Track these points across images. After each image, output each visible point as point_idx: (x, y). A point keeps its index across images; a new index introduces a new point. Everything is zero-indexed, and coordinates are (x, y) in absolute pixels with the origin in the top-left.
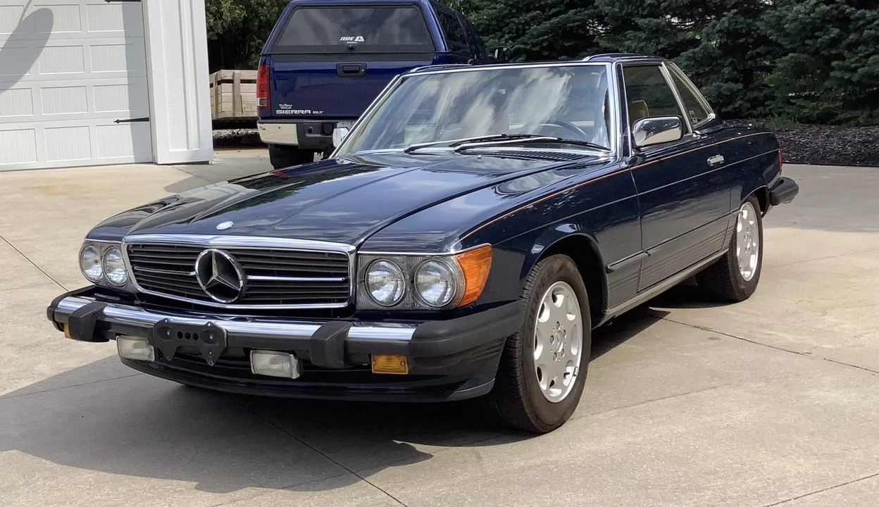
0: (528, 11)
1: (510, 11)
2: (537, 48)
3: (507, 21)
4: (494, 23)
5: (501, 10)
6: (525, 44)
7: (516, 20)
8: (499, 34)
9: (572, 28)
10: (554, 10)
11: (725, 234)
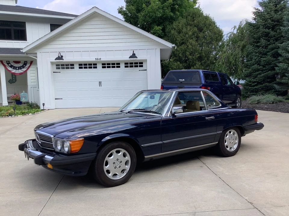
0: (258, 71)
1: (253, 71)
2: (260, 81)
3: (252, 74)
4: (249, 74)
5: (251, 71)
6: (257, 80)
7: (254, 74)
8: (250, 77)
9: (270, 76)
10: (265, 71)
11: (215, 138)
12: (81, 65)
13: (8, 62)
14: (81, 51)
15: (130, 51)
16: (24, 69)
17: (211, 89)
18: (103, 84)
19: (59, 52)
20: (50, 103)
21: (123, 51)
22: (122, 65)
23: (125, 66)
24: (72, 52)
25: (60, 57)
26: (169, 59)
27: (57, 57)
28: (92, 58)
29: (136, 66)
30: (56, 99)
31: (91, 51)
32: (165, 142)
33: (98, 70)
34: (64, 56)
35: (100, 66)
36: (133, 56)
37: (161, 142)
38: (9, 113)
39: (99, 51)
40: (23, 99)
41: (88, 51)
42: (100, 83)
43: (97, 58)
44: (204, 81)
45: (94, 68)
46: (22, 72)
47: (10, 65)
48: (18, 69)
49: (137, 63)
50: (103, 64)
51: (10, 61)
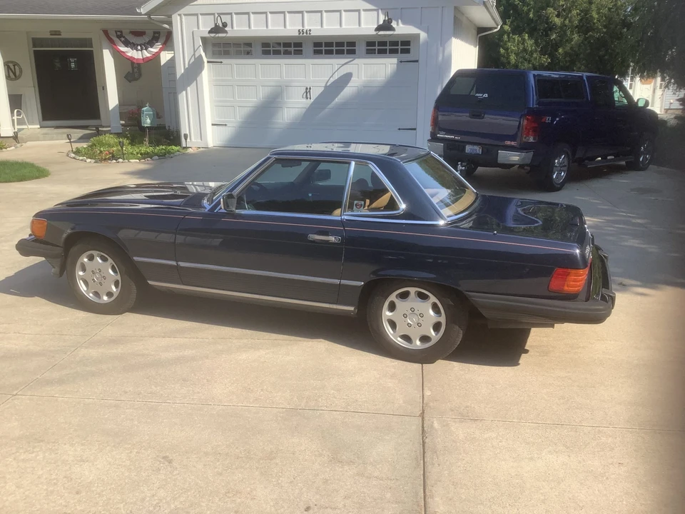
11: (338, 294)
12: (267, 45)
13: (119, 33)
14: (266, 13)
15: (380, 11)
16: (154, 50)
17: (552, 121)
18: (315, 93)
19: (219, 15)
20: (201, 135)
21: (362, 13)
22: (361, 48)
23: (367, 50)
24: (248, 13)
25: (221, 25)
26: (499, 27)
27: (213, 26)
28: (291, 28)
29: (393, 52)
30: (213, 125)
31: (289, 12)
32: (182, 264)
33: (305, 58)
34: (229, 24)
35: (308, 48)
36: (386, 26)
37: (174, 263)
38: (112, 153)
39: (307, 12)
40: (147, 122)
41: (284, 13)
42: (308, 91)
43: (301, 28)
44: (533, 100)
45: (294, 54)
46: (149, 55)
47: (123, 39)
48: (142, 50)
49: (395, 43)
50: (317, 44)
51: (124, 31)
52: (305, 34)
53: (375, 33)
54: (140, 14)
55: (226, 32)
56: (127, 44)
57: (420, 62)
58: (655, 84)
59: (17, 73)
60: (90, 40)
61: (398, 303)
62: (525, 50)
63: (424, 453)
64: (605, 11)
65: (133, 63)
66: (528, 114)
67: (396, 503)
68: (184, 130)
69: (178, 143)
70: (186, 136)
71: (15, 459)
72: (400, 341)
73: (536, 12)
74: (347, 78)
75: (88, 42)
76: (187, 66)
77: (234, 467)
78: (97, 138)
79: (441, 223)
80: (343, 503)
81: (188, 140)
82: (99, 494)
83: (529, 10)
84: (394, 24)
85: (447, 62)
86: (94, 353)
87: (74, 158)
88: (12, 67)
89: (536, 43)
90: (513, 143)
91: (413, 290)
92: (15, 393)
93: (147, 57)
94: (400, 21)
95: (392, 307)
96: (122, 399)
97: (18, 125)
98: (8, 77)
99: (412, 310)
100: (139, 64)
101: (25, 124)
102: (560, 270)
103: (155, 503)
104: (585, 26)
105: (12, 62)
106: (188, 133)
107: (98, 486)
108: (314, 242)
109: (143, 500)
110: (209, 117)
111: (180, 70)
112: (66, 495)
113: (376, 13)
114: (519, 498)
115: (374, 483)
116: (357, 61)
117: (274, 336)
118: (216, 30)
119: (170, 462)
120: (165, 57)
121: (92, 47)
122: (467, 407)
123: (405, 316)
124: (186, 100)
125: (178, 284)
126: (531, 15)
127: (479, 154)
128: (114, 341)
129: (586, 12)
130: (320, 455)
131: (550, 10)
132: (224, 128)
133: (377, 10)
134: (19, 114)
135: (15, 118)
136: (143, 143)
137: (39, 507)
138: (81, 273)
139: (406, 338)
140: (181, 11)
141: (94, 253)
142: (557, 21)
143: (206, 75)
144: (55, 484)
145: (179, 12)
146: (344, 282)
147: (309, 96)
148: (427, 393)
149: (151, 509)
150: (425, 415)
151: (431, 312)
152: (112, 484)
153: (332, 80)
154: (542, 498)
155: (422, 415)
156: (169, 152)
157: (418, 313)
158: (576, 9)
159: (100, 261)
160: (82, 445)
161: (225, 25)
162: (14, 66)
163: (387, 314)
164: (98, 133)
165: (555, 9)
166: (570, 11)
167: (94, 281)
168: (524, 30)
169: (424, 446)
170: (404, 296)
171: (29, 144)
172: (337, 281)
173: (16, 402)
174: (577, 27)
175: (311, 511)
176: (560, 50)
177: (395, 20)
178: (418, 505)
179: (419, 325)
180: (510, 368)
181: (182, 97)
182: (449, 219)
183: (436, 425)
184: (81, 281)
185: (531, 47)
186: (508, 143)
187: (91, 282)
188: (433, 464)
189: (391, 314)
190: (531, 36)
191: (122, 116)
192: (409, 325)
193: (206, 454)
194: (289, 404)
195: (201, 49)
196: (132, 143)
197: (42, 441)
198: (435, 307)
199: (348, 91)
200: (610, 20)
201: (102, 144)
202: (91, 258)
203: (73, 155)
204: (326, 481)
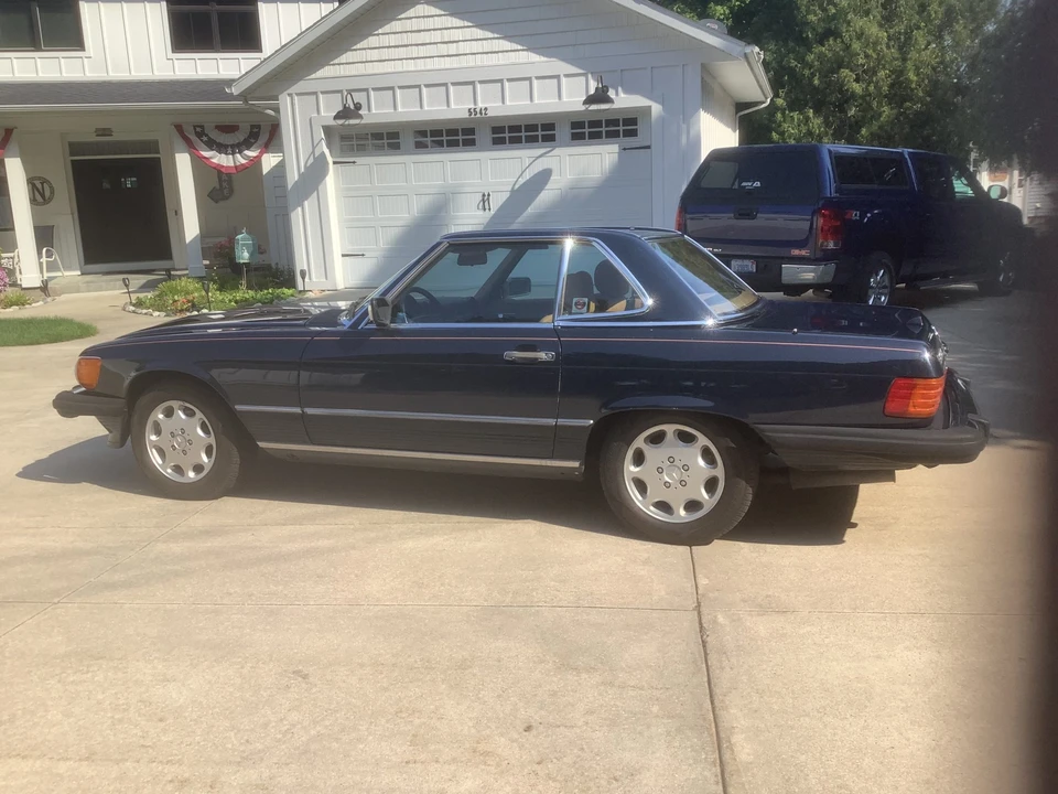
11: (554, 442)
12: (423, 133)
13: (198, 129)
14: (419, 86)
15: (590, 76)
16: (252, 153)
17: (862, 216)
18: (497, 202)
19: (350, 92)
20: (326, 271)
21: (564, 80)
22: (563, 132)
23: (573, 134)
24: (392, 88)
25: (352, 107)
26: (769, 100)
27: (341, 109)
28: (457, 108)
29: (613, 135)
30: (343, 256)
31: (453, 84)
32: (310, 411)
33: (479, 151)
34: (365, 106)
35: (484, 136)
36: (600, 97)
37: (298, 410)
38: (192, 301)
39: (481, 82)
40: (244, 256)
41: (445, 85)
42: (485, 199)
43: (472, 106)
44: (830, 188)
45: (464, 145)
46: (244, 161)
47: (205, 139)
48: (233, 154)
49: (615, 122)
50: (496, 130)
51: (205, 125)
52: (478, 115)
53: (583, 108)
54: (231, 97)
55: (360, 117)
56: (211, 144)
57: (653, 147)
58: (1011, 180)
59: (47, 194)
60: (156, 143)
61: (649, 451)
62: (810, 133)
63: (706, 654)
64: (929, 71)
65: (220, 172)
66: (824, 207)
67: (669, 717)
68: (300, 263)
69: (291, 283)
70: (303, 274)
71: (59, 681)
72: (653, 512)
73: (825, 75)
74: (545, 176)
75: (152, 146)
76: (302, 170)
77: (407, 680)
78: (169, 283)
79: (709, 322)
80: (582, 720)
81: (307, 279)
82: (195, 720)
83: (813, 75)
84: (611, 93)
85: (695, 144)
86: (177, 548)
87: (134, 312)
88: (39, 186)
89: (827, 124)
90: (803, 252)
91: (670, 429)
92: (56, 600)
93: (242, 165)
94: (620, 89)
95: (639, 459)
96: (224, 602)
97: (48, 271)
98: (33, 201)
99: (671, 460)
100: (229, 175)
101: (58, 270)
102: (902, 382)
103: (285, 728)
104: (899, 92)
105: (39, 178)
106: (306, 268)
107: (192, 711)
108: (513, 362)
109: (266, 725)
110: (337, 247)
111: (293, 176)
112: (143, 723)
113: (583, 78)
114: (866, 707)
115: (631, 693)
116: (557, 151)
117: (455, 518)
118: (345, 113)
119: (305, 677)
120: (269, 161)
121: (159, 153)
122: (768, 596)
123: (660, 470)
124: (301, 221)
125: (304, 443)
126: (816, 82)
127: (752, 273)
128: (208, 533)
129: (900, 72)
130: (542, 662)
131: (845, 72)
132: (360, 259)
133: (585, 75)
134: (49, 255)
135: (44, 260)
136: (238, 288)
137: (100, 739)
138: (153, 438)
139: (663, 506)
140: (293, 90)
141: (175, 404)
142: (857, 88)
143: (331, 182)
144: (125, 710)
145: (289, 91)
146: (561, 421)
147: (487, 207)
148: (703, 581)
149: (279, 736)
150: (703, 609)
151: (701, 462)
152: (214, 707)
153: (521, 181)
154: (904, 705)
155: (698, 607)
156: (278, 297)
157: (680, 465)
158: (884, 68)
159: (183, 416)
160: (165, 660)
161: (358, 107)
162: (42, 184)
163: (631, 469)
164: (170, 277)
165: (851, 70)
166: (875, 73)
167: (174, 449)
168: (806, 105)
169: (704, 646)
170: (657, 439)
171: (64, 297)
172: (552, 422)
173: (59, 611)
174: (886, 96)
175: (534, 732)
176: (864, 131)
177: (613, 88)
178: (705, 719)
179: (683, 483)
180: (829, 547)
181: (296, 217)
182: (722, 318)
183: (721, 619)
184: (154, 451)
185: (819, 128)
186: (796, 252)
187: (168, 451)
188: (722, 668)
189: (638, 469)
190: (817, 111)
191: (205, 253)
192: (667, 485)
193: (362, 665)
194: (486, 601)
195: (324, 143)
196: (221, 289)
197: (102, 658)
198: (706, 454)
199: (546, 196)
200: (935, 84)
201: (174, 291)
202: (169, 413)
203: (132, 308)
204: (554, 694)
